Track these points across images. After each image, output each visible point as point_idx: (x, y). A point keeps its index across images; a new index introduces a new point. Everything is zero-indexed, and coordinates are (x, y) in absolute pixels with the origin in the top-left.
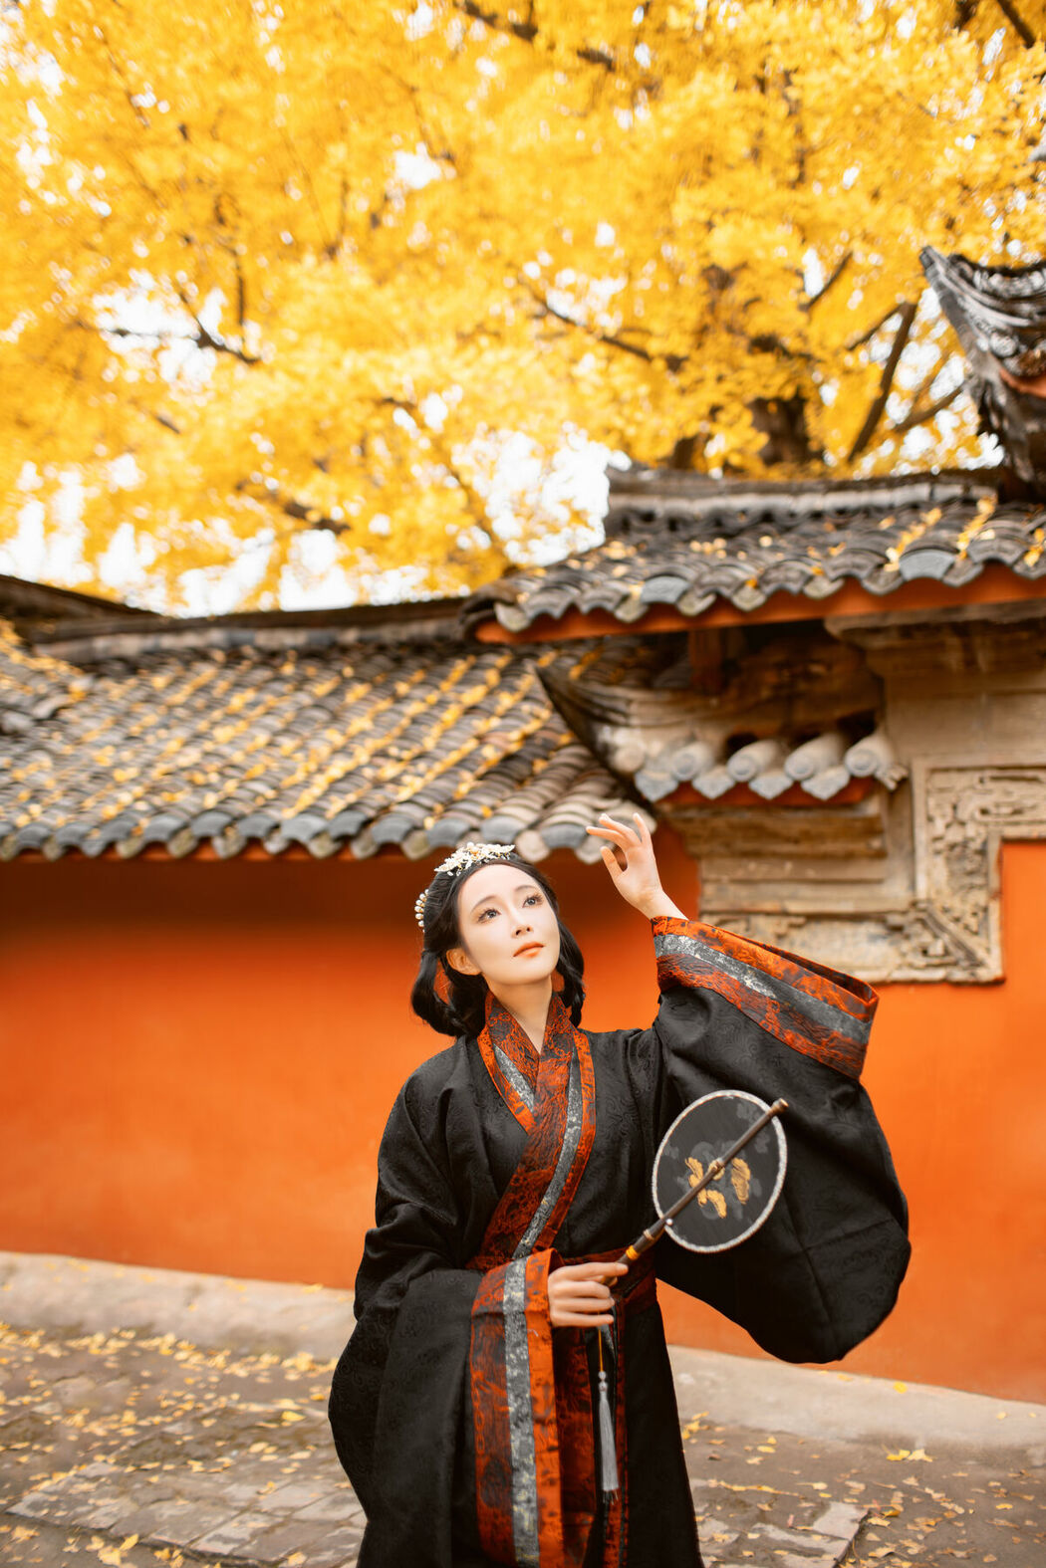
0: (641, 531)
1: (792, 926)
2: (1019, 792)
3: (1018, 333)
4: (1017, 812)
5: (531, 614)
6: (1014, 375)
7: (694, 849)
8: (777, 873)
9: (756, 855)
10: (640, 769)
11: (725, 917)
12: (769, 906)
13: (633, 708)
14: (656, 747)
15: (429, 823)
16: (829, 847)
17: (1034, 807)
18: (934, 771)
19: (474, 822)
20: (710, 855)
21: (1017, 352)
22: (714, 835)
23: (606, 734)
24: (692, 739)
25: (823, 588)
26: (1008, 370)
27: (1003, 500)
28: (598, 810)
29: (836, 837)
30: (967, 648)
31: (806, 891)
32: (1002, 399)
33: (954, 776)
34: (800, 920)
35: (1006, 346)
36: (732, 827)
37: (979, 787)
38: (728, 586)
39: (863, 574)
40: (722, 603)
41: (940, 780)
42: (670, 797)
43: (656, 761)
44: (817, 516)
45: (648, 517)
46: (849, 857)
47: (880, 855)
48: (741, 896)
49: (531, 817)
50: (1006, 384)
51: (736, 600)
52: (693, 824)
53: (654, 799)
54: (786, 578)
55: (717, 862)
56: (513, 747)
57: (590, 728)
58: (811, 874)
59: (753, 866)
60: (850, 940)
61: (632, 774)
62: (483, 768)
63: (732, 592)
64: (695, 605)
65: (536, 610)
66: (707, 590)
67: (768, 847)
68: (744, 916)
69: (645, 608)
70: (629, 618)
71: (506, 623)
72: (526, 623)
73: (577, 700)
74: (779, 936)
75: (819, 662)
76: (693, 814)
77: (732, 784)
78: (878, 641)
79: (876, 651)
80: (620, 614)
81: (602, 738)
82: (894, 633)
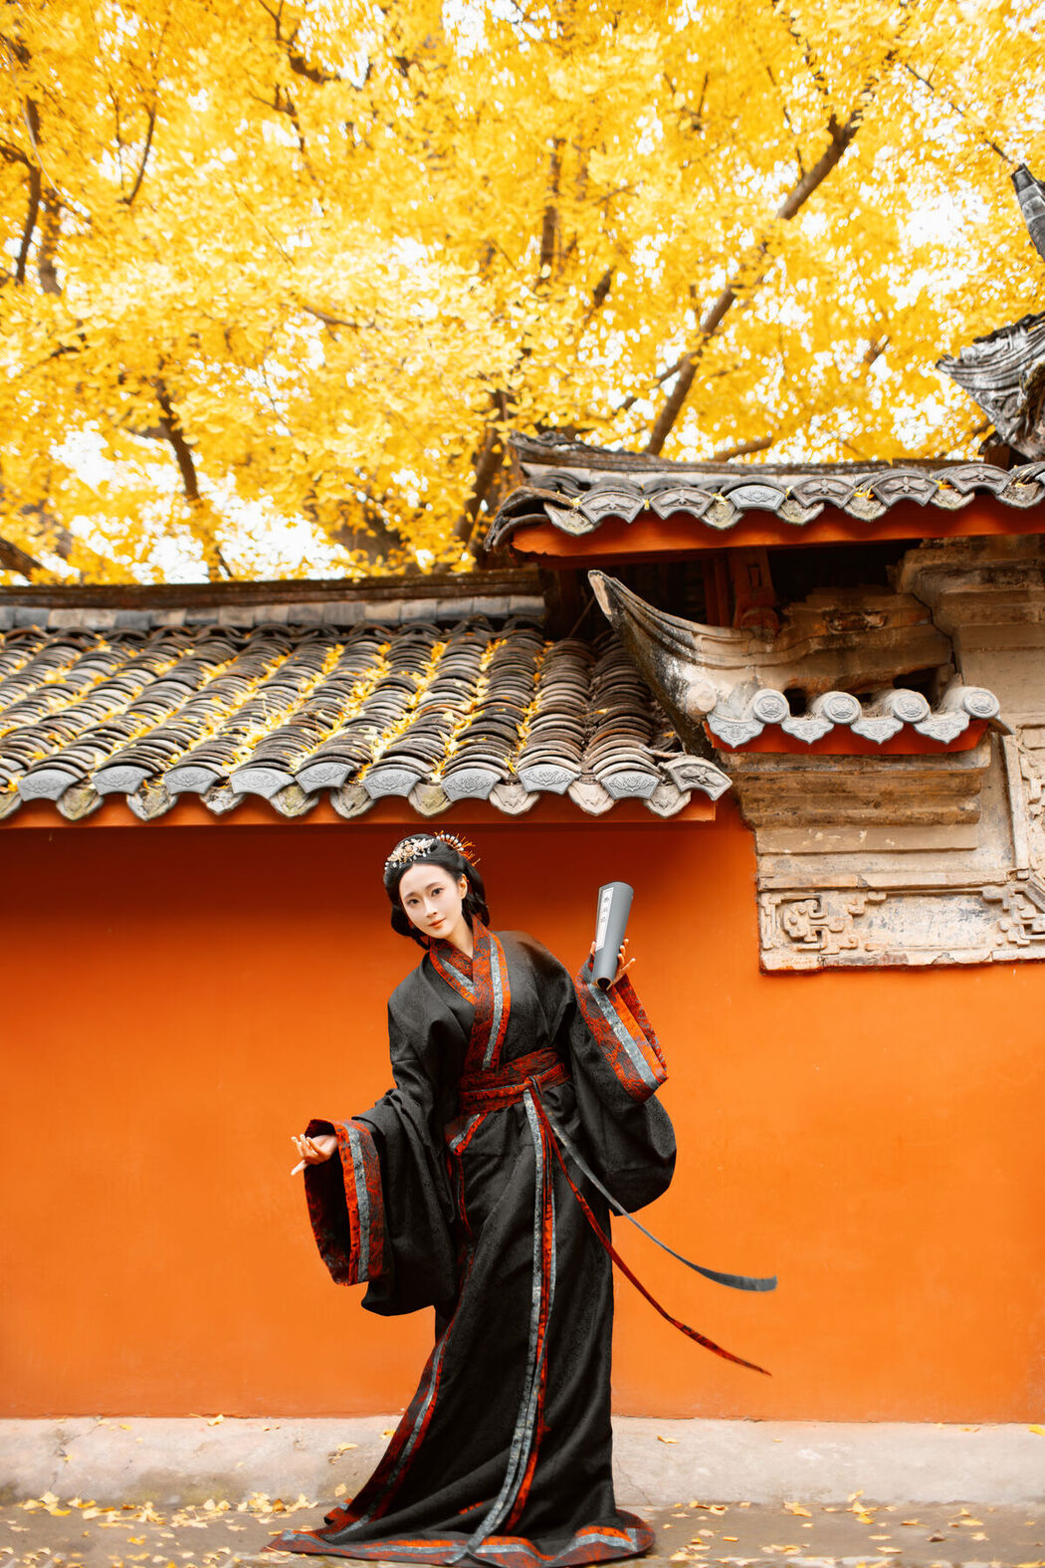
1: (870, 903)
5: (596, 517)
7: (750, 815)
8: (851, 844)
9: (828, 822)
10: (710, 713)
11: (789, 895)
12: (843, 882)
13: (699, 643)
14: (726, 689)
15: (436, 777)
16: (916, 810)
18: (1024, 727)
19: (506, 775)
20: (771, 823)
22: (778, 798)
23: (675, 668)
24: (756, 686)
25: (953, 501)
28: (657, 759)
29: (925, 798)
31: (883, 862)
34: (882, 896)
36: (805, 788)
38: (841, 494)
41: (1031, 739)
42: (750, 746)
43: (727, 703)
46: (937, 822)
47: (971, 820)
48: (806, 871)
51: (849, 509)
52: (758, 784)
53: (734, 744)
54: (912, 488)
55: (776, 832)
56: (471, 717)
57: (659, 660)
58: (891, 844)
59: (819, 836)
60: (938, 918)
61: (704, 716)
62: (457, 732)
63: (845, 501)
64: (801, 515)
65: (603, 514)
66: (814, 498)
67: (843, 812)
68: (813, 894)
69: (739, 516)
70: (722, 525)
71: (563, 526)
72: (591, 527)
73: (647, 623)
74: (855, 916)
75: (877, 613)
76: (768, 767)
77: (831, 727)
78: (955, 587)
79: (951, 598)
80: (709, 520)
81: (671, 672)
82: (977, 577)
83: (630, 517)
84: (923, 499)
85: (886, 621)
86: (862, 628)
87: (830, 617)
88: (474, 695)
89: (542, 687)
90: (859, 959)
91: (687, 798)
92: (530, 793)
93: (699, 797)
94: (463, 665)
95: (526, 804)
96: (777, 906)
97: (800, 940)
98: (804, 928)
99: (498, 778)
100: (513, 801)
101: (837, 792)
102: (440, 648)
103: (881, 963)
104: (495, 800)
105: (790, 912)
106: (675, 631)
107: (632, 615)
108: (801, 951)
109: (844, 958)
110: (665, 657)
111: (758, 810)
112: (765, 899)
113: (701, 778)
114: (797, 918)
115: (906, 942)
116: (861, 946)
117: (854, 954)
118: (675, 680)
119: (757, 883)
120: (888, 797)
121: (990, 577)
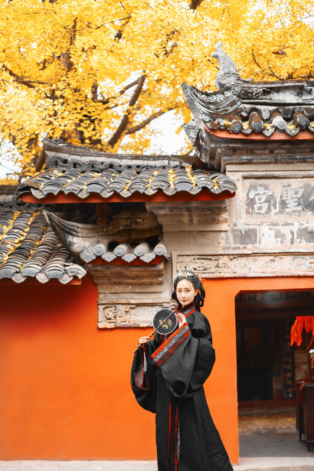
0: (62, 166)
1: (131, 308)
2: (206, 263)
3: (211, 115)
4: (205, 269)
5: (45, 193)
6: (209, 128)
7: (96, 281)
8: (127, 290)
9: (119, 284)
10: (81, 252)
11: (107, 306)
12: (123, 302)
13: (79, 230)
14: (87, 244)
16: (145, 281)
17: (210, 268)
18: (179, 256)
19: (18, 270)
20: (102, 284)
21: (210, 121)
22: (104, 277)
23: (70, 239)
24: (98, 242)
25: (150, 192)
26: (207, 126)
27: (194, 168)
28: (65, 266)
29: (148, 277)
30: (190, 216)
31: (135, 296)
32: (204, 135)
33: (185, 257)
34: (134, 306)
35: (207, 119)
36: (112, 273)
37: (194, 261)
38: (119, 189)
39: (164, 188)
40: (116, 194)
41: (181, 259)
42: (92, 262)
43: (87, 249)
44: (129, 167)
45: (65, 161)
46: (151, 284)
47: (161, 283)
48: (113, 298)
49: (40, 268)
50: (206, 131)
51: (121, 194)
52: (98, 272)
53: (87, 262)
54: (139, 188)
55: (105, 286)
56: (17, 246)
57: (65, 236)
58: (138, 290)
59: (117, 288)
60: (150, 313)
61: (79, 253)
62: (10, 252)
63: (120, 191)
64: (106, 195)
65: (48, 192)
66: (111, 190)
67: (124, 281)
68: (114, 305)
69: (89, 194)
70: (83, 197)
71: (35, 196)
72: (44, 196)
73: (61, 226)
74: (126, 312)
75: (140, 218)
76: (99, 268)
77: (115, 257)
78: (162, 212)
79: (161, 215)
80: (79, 196)
81: (69, 240)
82: (167, 210)
83: (56, 193)
84: (142, 191)
85: (144, 220)
86: (136, 223)
87: (126, 219)
88: (22, 236)
89: (46, 233)
90: (126, 325)
91: (72, 278)
92: (24, 277)
93: (75, 278)
94: (21, 223)
95: (23, 280)
96: (104, 309)
97: (110, 319)
98: (111, 315)
99: (15, 271)
100: (19, 279)
101: (121, 275)
102: (17, 214)
103: (133, 326)
104: (13, 278)
105: (107, 311)
106: (71, 227)
107: (56, 223)
108: (110, 322)
109: (122, 324)
110: (67, 235)
111: (98, 280)
112: (100, 307)
113: (76, 272)
114: (109, 312)
115: (141, 320)
116: (127, 321)
117: (125, 323)
118: (70, 242)
119: (98, 302)
120: (137, 277)
121: (171, 209)
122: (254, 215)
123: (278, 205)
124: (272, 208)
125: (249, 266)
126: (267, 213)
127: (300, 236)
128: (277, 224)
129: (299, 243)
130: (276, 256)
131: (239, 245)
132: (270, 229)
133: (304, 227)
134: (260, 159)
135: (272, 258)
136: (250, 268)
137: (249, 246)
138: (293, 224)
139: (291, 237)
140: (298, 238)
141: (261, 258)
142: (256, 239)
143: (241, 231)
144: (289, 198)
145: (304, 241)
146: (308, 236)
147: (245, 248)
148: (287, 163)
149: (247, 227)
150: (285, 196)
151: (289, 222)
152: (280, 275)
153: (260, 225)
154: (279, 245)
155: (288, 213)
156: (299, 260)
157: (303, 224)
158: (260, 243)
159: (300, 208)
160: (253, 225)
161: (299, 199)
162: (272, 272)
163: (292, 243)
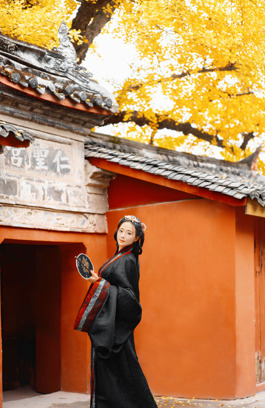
122: (12, 167)
123: (30, 162)
124: (26, 163)
125: (11, 216)
126: (21, 167)
127: (49, 194)
128: (32, 180)
129: (49, 200)
130: (32, 209)
131: (3, 195)
132: (27, 183)
133: (52, 186)
134: (21, 114)
135: (29, 210)
136: (12, 218)
137: (11, 197)
138: (44, 182)
139: (43, 193)
140: (48, 195)
141: (20, 209)
142: (16, 191)
143: (4, 181)
144: (38, 156)
145: (52, 198)
146: (55, 194)
147: (8, 198)
148: (40, 123)
149: (8, 178)
150: (35, 154)
151: (41, 179)
152: (37, 227)
153: (19, 178)
154: (34, 199)
155: (38, 171)
156: (50, 215)
157: (51, 183)
158: (19, 195)
159: (46, 168)
160: (13, 176)
161: (46, 159)
162: (31, 224)
163: (44, 199)
